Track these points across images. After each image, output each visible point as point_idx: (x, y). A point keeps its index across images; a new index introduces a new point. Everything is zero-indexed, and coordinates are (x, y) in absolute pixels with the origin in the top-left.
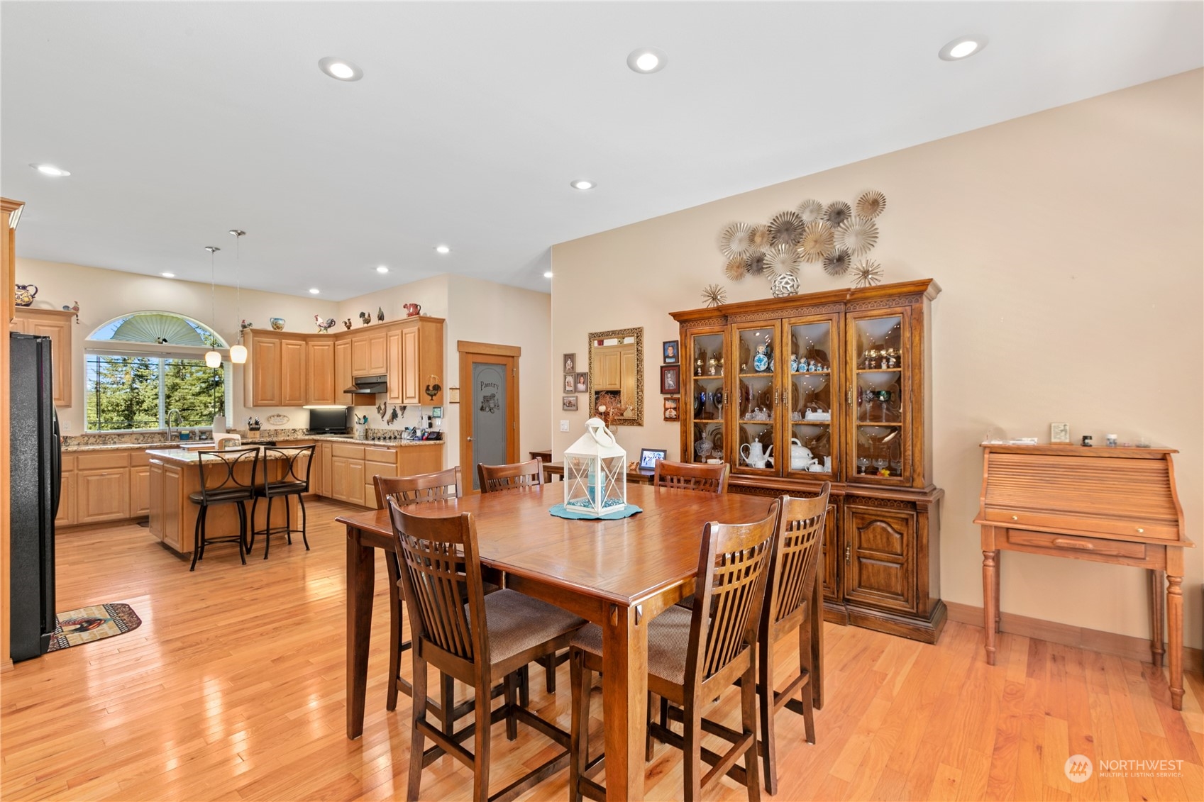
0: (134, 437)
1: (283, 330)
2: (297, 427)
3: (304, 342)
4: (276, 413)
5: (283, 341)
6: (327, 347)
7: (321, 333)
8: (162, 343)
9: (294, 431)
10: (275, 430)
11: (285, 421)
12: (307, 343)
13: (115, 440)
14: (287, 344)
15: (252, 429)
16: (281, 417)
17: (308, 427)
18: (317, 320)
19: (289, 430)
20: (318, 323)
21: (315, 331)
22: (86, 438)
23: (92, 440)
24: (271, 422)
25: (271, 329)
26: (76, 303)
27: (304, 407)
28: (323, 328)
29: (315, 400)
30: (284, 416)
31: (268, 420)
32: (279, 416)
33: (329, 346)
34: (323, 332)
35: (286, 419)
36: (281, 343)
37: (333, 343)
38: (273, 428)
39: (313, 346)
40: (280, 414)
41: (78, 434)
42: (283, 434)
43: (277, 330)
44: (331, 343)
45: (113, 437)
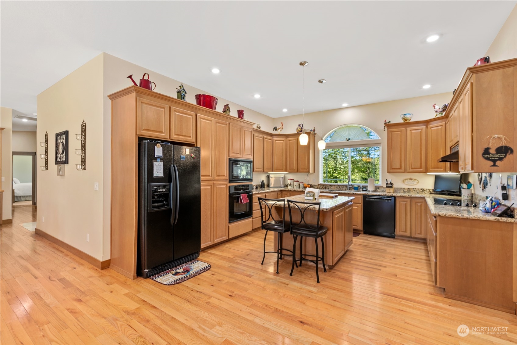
0: (336, 186)
1: (411, 121)
2: (425, 188)
3: (425, 127)
4: (409, 177)
5: (408, 128)
6: (440, 127)
7: (437, 117)
8: (348, 140)
9: (423, 190)
10: (408, 189)
11: (415, 183)
12: (427, 127)
13: (329, 188)
14: (410, 130)
15: (387, 187)
16: (413, 180)
17: (433, 188)
18: (435, 108)
19: (418, 189)
20: (436, 110)
21: (433, 116)
22: (320, 186)
23: (321, 187)
24: (405, 183)
25: (402, 121)
26: (314, 128)
27: (428, 173)
28: (438, 113)
29: (432, 168)
30: (415, 180)
31: (403, 182)
32: (411, 179)
33: (442, 125)
34: (440, 115)
35: (416, 181)
36: (407, 130)
37: (444, 123)
38: (406, 187)
39: (431, 128)
40: (412, 178)
41: (317, 184)
42: (414, 192)
43: (406, 122)
44: (443, 123)
45: (328, 186)
